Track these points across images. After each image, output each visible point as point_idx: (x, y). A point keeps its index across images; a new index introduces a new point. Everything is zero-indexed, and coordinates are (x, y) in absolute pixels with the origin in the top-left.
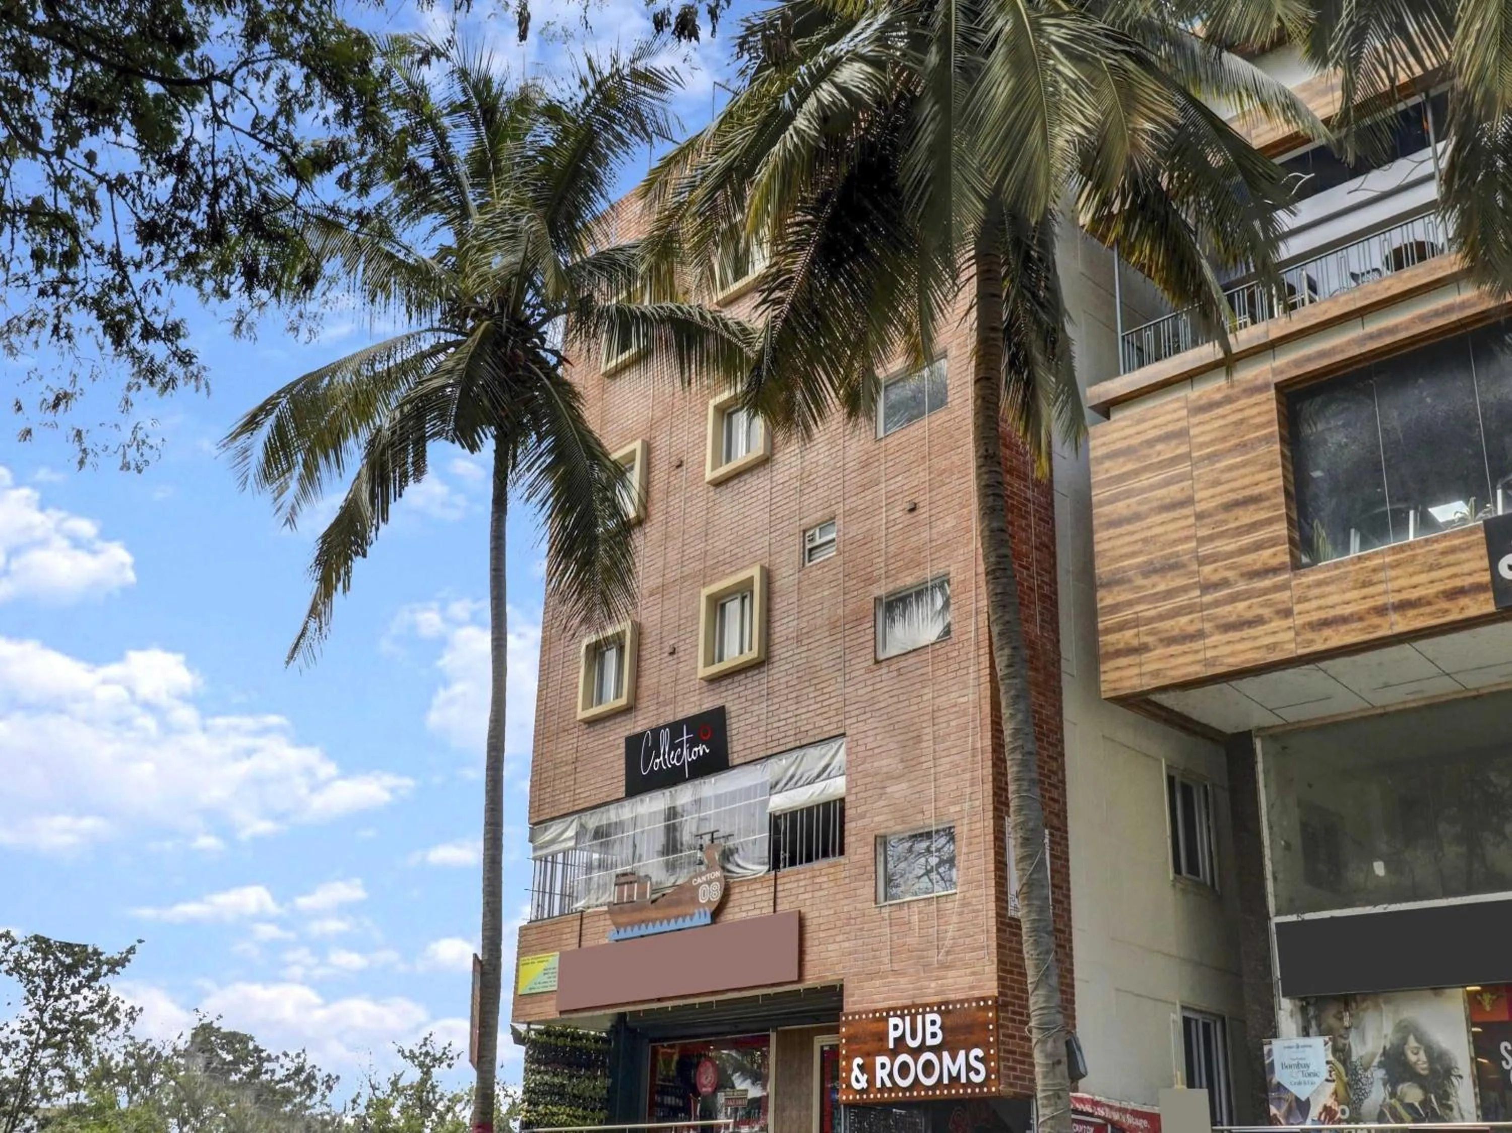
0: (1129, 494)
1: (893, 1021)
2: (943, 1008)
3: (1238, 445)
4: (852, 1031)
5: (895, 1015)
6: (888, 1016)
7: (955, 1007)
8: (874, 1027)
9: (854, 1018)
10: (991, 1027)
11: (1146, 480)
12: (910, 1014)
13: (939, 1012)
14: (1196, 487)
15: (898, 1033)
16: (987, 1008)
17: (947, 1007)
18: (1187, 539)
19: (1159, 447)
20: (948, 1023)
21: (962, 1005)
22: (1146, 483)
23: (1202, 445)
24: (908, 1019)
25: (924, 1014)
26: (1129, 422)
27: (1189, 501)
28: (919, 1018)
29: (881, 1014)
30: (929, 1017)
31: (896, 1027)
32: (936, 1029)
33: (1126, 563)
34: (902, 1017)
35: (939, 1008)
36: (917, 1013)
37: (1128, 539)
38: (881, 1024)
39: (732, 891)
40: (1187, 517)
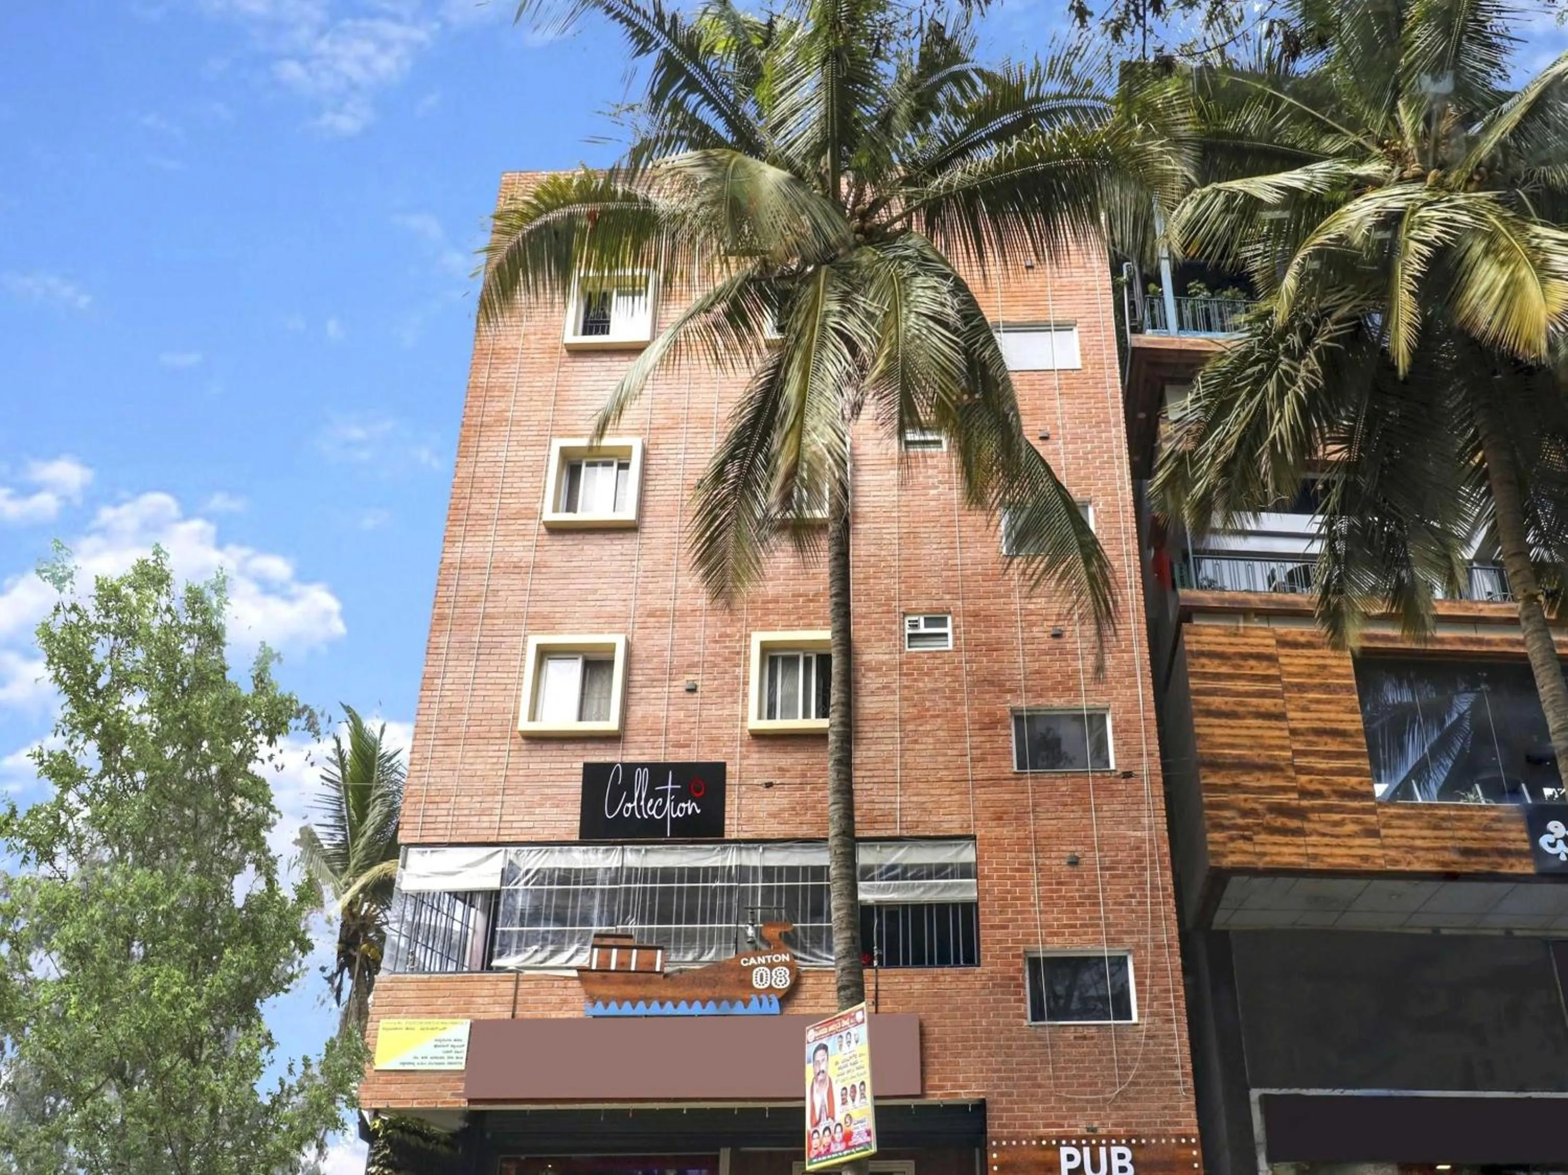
0: (1225, 693)
1: (1064, 1151)
2: (1134, 1141)
3: (1321, 685)
4: (1007, 1157)
5: (1069, 1145)
6: (1059, 1144)
7: (1148, 1142)
8: (1040, 1156)
9: (1009, 1144)
10: (1196, 1165)
11: (1241, 686)
12: (1089, 1144)
13: (1129, 1145)
14: (1288, 706)
15: (1075, 1164)
16: (1189, 1146)
17: (1139, 1141)
18: (1282, 748)
19: (1252, 662)
20: (1141, 1157)
21: (1159, 1140)
22: (1241, 689)
23: (1291, 674)
24: (1086, 1150)
25: (1108, 1146)
26: (1222, 632)
27: (1281, 717)
28: (1103, 1151)
29: (1049, 1142)
30: (1115, 1151)
31: (1070, 1158)
32: (1126, 1162)
33: (1226, 751)
34: (1079, 1147)
35: (1129, 1141)
36: (1099, 1144)
37: (1228, 731)
38: (1049, 1154)
39: (804, 981)
40: (1281, 729)
